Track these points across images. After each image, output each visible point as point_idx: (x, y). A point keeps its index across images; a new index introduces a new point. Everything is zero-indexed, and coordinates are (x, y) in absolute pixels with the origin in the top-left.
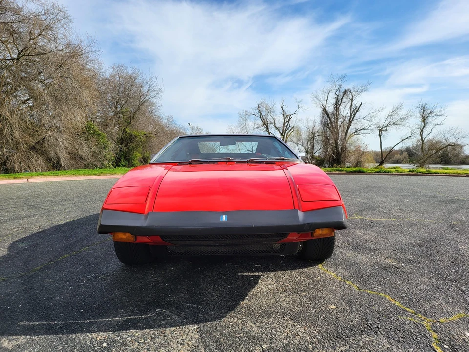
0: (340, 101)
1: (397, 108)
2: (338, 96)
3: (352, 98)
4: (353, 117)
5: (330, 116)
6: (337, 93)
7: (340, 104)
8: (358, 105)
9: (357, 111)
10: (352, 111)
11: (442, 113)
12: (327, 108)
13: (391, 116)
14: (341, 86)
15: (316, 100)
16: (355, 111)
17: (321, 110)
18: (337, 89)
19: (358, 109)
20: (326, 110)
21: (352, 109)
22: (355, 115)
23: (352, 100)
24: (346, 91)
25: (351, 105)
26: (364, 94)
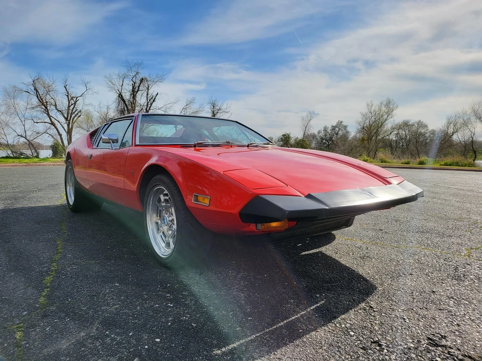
0: (137, 88)
1: (191, 102)
2: (135, 83)
3: (148, 86)
4: (150, 107)
5: (127, 103)
6: (134, 79)
7: (137, 92)
8: (154, 95)
9: (154, 101)
10: (148, 100)
11: (228, 110)
12: (123, 95)
13: (185, 109)
14: (137, 73)
15: (110, 84)
16: (152, 100)
17: (116, 96)
18: (134, 75)
19: (155, 99)
20: (122, 96)
21: (149, 98)
22: (151, 104)
23: (148, 89)
24: (142, 79)
25: (147, 94)
26: (160, 84)
